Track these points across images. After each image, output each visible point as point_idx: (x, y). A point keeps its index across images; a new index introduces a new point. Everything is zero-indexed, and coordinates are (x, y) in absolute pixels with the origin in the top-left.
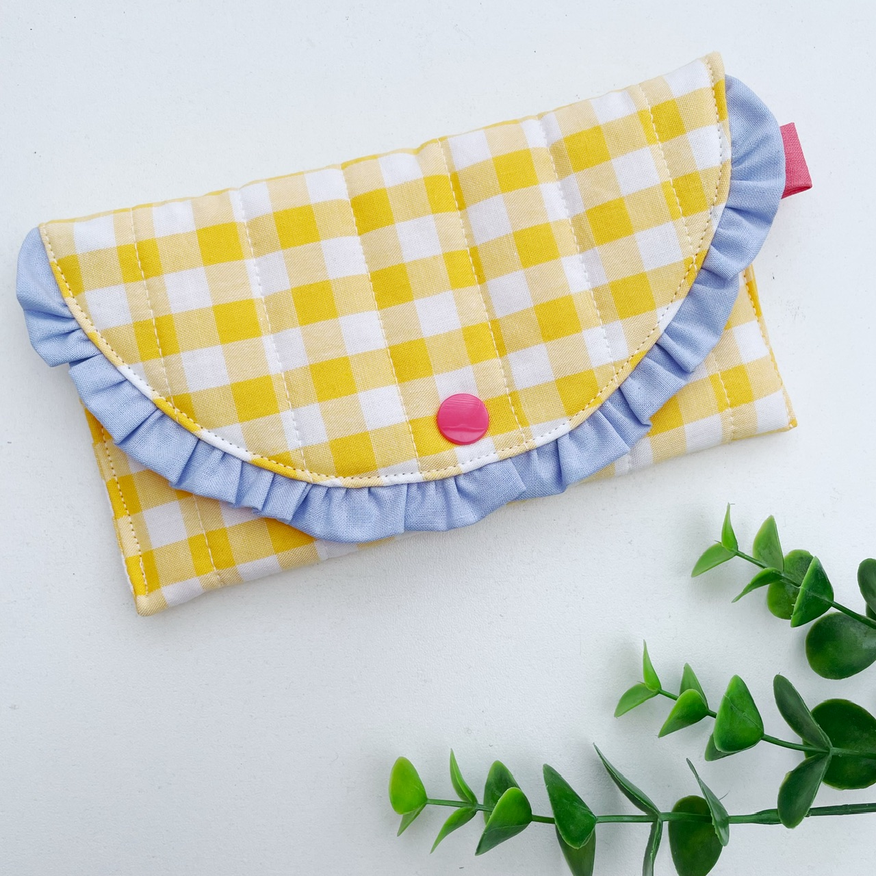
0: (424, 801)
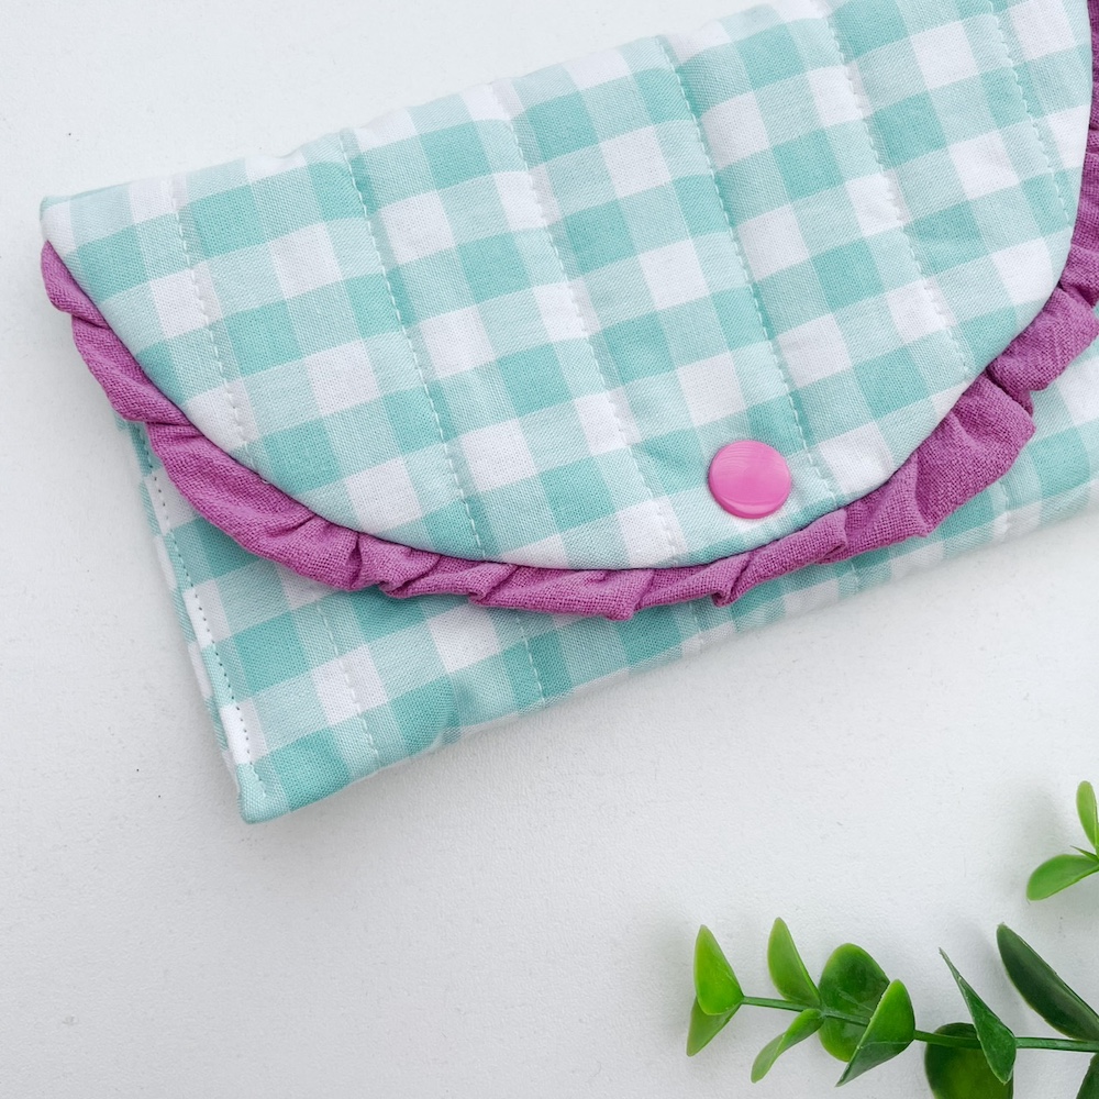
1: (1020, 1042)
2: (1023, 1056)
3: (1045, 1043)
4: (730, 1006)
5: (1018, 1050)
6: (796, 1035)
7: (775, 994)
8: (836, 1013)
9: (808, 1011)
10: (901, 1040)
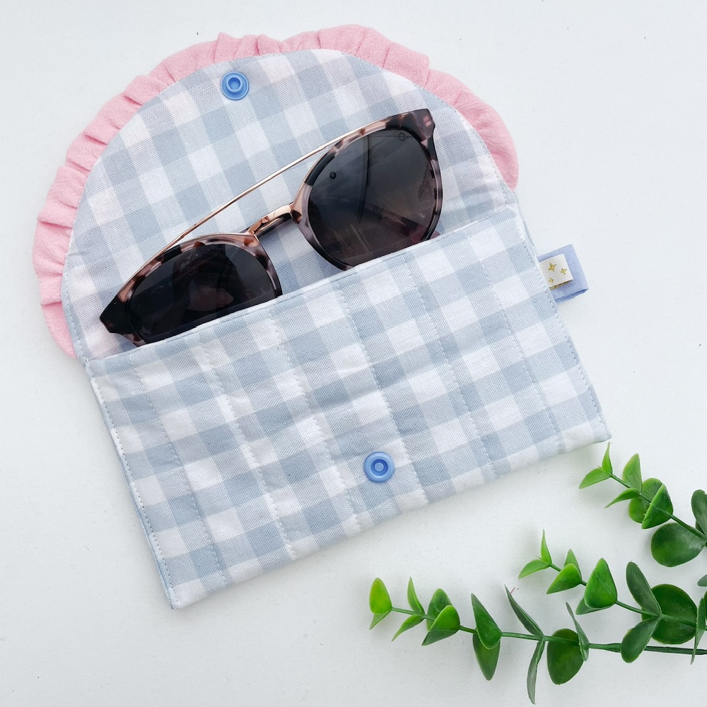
0: (390, 608)
1: (504, 634)
2: (502, 639)
4: (385, 611)
7: (409, 608)
8: (429, 616)
9: (416, 615)
10: (451, 629)
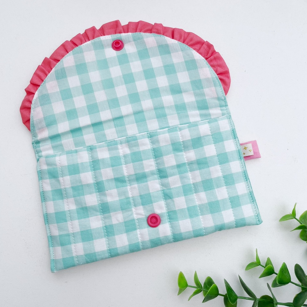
0: (187, 285)
1: (239, 297)
2: (238, 300)
3: (243, 298)
5: (238, 299)
6: (196, 293)
7: (195, 285)
8: (204, 290)
9: (199, 289)
10: (215, 295)
